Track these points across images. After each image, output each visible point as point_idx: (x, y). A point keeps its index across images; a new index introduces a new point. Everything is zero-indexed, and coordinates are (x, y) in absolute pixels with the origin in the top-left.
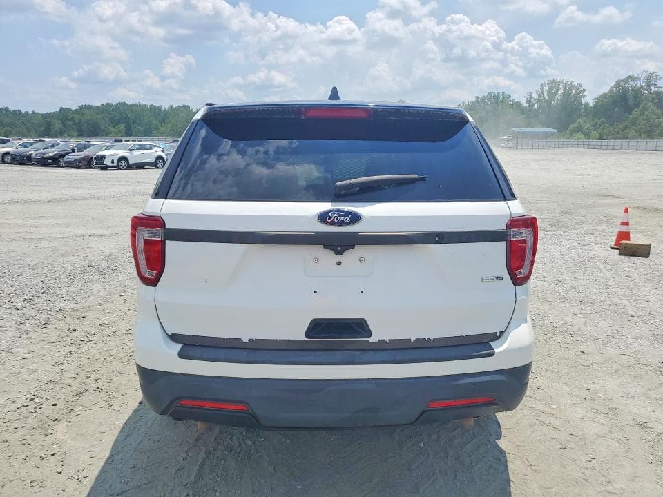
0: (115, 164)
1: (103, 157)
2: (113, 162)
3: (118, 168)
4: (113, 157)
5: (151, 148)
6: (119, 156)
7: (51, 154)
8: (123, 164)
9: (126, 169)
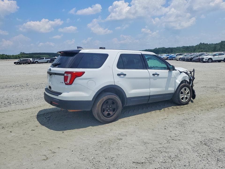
0: (207, 61)
1: (203, 58)
2: (206, 60)
3: (208, 62)
4: (206, 58)
5: (223, 55)
6: (209, 58)
7: (190, 58)
8: (210, 61)
9: (211, 62)
